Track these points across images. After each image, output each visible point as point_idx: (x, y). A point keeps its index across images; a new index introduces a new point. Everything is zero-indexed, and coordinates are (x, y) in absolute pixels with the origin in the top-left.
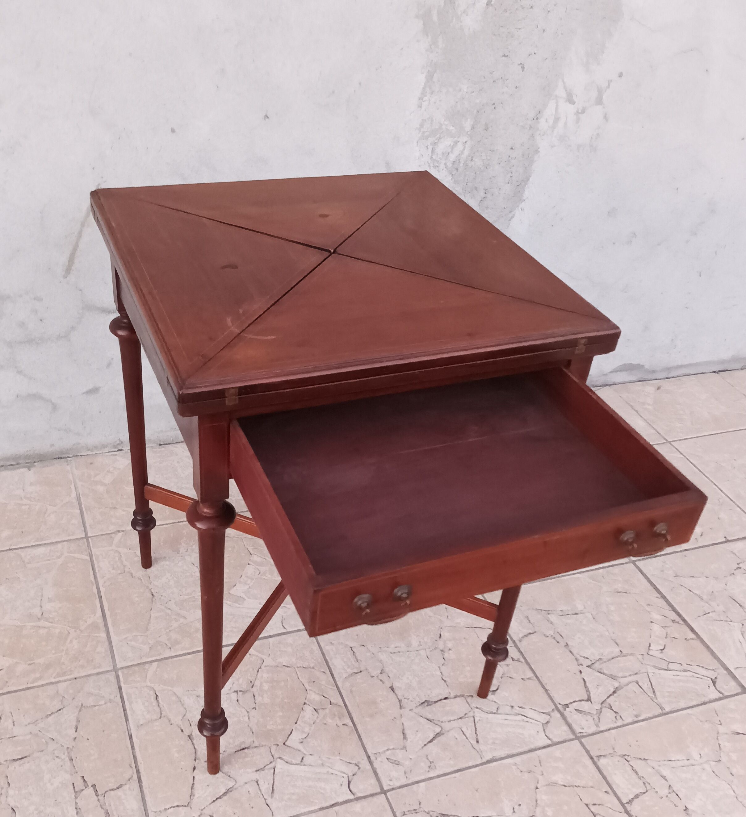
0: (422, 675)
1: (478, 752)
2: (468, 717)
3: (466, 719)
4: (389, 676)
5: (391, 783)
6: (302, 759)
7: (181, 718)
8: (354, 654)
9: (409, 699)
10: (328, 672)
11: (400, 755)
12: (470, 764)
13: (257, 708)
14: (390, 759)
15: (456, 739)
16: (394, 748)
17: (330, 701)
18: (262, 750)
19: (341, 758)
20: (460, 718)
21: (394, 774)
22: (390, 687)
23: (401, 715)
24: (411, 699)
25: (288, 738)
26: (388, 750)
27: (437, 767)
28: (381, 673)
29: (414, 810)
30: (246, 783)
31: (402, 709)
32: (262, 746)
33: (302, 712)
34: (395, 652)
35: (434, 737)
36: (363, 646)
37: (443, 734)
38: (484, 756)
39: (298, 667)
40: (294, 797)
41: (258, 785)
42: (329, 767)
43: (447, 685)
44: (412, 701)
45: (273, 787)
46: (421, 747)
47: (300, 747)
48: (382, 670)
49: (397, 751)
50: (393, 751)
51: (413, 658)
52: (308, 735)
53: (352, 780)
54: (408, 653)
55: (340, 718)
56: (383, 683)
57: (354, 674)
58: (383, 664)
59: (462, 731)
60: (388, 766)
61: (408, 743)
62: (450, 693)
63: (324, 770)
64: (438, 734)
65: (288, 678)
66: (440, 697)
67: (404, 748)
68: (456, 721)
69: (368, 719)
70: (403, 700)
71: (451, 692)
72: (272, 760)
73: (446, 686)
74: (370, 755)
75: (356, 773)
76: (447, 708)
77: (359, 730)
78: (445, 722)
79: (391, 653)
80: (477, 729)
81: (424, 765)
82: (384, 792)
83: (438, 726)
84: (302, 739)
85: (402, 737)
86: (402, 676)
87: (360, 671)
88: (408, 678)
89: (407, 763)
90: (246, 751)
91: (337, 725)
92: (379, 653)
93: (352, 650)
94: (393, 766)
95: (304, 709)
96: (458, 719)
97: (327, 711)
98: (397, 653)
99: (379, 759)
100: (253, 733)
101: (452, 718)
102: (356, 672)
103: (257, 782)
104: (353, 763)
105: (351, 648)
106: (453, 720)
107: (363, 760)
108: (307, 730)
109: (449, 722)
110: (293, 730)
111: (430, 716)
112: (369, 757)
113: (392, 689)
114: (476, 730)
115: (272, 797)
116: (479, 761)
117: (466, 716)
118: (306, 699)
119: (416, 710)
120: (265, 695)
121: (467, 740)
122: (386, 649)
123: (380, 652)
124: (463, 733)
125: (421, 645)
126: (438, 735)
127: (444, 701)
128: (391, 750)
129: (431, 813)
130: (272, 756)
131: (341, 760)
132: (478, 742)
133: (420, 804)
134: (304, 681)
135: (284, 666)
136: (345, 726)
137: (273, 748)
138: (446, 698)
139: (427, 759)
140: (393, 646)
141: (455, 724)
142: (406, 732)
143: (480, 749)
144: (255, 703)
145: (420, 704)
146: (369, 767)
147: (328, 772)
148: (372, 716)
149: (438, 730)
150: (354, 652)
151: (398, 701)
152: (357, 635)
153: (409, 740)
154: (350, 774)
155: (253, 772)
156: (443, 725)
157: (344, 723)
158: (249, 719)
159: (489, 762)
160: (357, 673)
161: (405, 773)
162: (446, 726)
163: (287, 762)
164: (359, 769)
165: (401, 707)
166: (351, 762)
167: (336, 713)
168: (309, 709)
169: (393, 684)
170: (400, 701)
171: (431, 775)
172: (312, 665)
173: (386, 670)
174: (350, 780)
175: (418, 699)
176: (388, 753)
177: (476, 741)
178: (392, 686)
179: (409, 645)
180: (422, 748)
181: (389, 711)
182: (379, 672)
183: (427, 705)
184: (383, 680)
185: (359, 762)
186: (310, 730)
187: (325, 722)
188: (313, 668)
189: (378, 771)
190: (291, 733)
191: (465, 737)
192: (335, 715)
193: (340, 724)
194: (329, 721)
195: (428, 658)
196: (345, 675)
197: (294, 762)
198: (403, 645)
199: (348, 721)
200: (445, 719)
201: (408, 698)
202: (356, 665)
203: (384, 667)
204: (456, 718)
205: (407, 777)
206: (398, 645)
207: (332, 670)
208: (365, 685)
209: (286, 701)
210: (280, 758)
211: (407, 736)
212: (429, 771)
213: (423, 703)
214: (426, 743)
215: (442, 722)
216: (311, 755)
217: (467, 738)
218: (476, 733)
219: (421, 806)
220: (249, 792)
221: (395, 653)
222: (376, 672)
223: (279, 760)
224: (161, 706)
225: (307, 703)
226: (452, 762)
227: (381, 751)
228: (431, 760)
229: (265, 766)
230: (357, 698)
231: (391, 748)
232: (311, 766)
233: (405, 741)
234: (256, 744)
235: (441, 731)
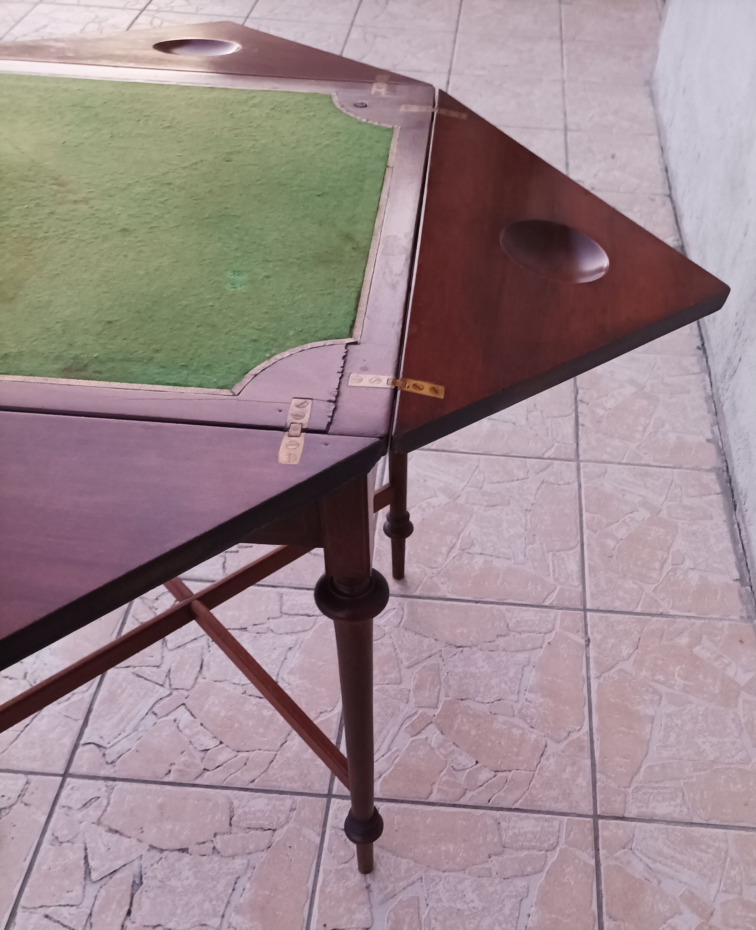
0: (181, 900)
1: (34, 908)
2: (86, 925)
3: (84, 922)
4: (204, 855)
5: (69, 787)
6: (155, 714)
7: (272, 628)
8: (262, 828)
9: (158, 863)
10: (251, 786)
11: (93, 813)
12: (27, 889)
13: (244, 695)
14: (97, 799)
15: (68, 892)
16: (105, 810)
17: (208, 770)
18: (190, 682)
19: (130, 751)
20: (90, 915)
21: (77, 795)
22: (188, 849)
23: (141, 842)
24: (155, 866)
25: (189, 710)
26: (108, 804)
27: (51, 846)
28: (214, 848)
29: (24, 795)
30: (163, 657)
31: (148, 847)
32: (194, 684)
33: (212, 736)
34: (237, 885)
35: (88, 865)
36: (269, 847)
37: (85, 878)
38: (24, 912)
39: (276, 755)
40: (119, 691)
41: (155, 666)
42: (129, 735)
43: (148, 926)
44: (152, 865)
45: (142, 677)
46: (87, 841)
47: (171, 717)
48: (219, 852)
49: (99, 813)
50: (103, 808)
51: (214, 902)
52: (180, 731)
53: (100, 750)
54: (226, 901)
55: (181, 771)
56: (200, 844)
57: (232, 815)
58: (225, 857)
59: (72, 906)
60: (91, 794)
61: (101, 830)
62: (133, 923)
63: (128, 730)
64: (90, 873)
65: (266, 739)
66: (135, 906)
67: (99, 823)
68: (91, 905)
69: (160, 801)
70: (161, 855)
71: (135, 925)
72: (173, 687)
73: (147, 924)
74: (117, 783)
75: (105, 758)
76: (114, 906)
77: (154, 787)
78: (99, 892)
79: (238, 878)
80: (62, 927)
81: (63, 834)
82: (66, 775)
83: (99, 878)
84: (179, 723)
85: (114, 827)
86: (194, 873)
87: (232, 823)
88: (187, 878)
89: (79, 815)
90: (198, 669)
91: (175, 764)
92: (245, 862)
93: (269, 829)
94: (86, 799)
95: (215, 739)
96: (91, 911)
97: (198, 761)
98: (234, 887)
99: (104, 789)
100: (216, 681)
101: (97, 903)
102: (234, 819)
103: (158, 667)
104: (117, 760)
105: (274, 830)
106: (94, 904)
107: (115, 772)
108: (187, 731)
109: (96, 896)
110: (195, 718)
111: (118, 876)
112: (114, 779)
113: (184, 850)
114: (62, 924)
115: (133, 673)
116: (22, 902)
117: (88, 925)
118: (227, 746)
119: (136, 864)
120: (255, 708)
121: (57, 904)
122: (249, 875)
123: (248, 864)
124: (68, 905)
125: (229, 927)
126: (88, 872)
127: (126, 908)
128: (107, 807)
129: (7, 811)
130: (177, 689)
131: (130, 749)
132: (47, 916)
133: (26, 805)
134: (251, 755)
135: (286, 742)
136: (167, 771)
137: (186, 693)
138: (129, 913)
139: (68, 841)
140: (248, 886)
141: (88, 902)
142: (117, 836)
143: (35, 913)
144: (250, 696)
145: (143, 873)
146: (102, 773)
147: (124, 731)
148: (161, 807)
149: (95, 876)
150: (265, 830)
151: (164, 848)
152: (290, 847)
153: (104, 833)
154: (107, 752)
155: (171, 667)
156: (97, 886)
157: (171, 773)
158: (234, 684)
159: (13, 914)
160: (231, 819)
161: (69, 808)
162: (91, 890)
163: (161, 699)
164: (107, 763)
165: (152, 847)
166: (121, 759)
167: (188, 770)
168: (211, 743)
169: (191, 855)
170: (162, 851)
171: (48, 835)
172: (270, 772)
173: (216, 858)
174: (101, 748)
175: (150, 874)
176: (105, 802)
177: (51, 915)
178: (188, 853)
179: (238, 911)
180: (85, 844)
181: (155, 830)
182: (218, 847)
183: (134, 882)
184: (202, 845)
185: (115, 766)
186: (185, 735)
187: (185, 753)
188: (265, 771)
189: (91, 782)
190: (193, 715)
191: (62, 903)
192: (189, 767)
193: (173, 768)
194: (183, 758)
195: (203, 925)
196: (236, 803)
197: (157, 706)
198: (242, 900)
199: (170, 778)
200: (103, 892)
201: (160, 863)
202: (244, 825)
203: (222, 856)
204: (96, 909)
205: (64, 807)
206: (246, 895)
207: (252, 793)
208: (208, 820)
209: (237, 725)
210: (170, 694)
211: (110, 834)
212: (53, 835)
213: (141, 879)
214: (88, 851)
215: (101, 887)
216: (155, 724)
217: (60, 906)
218: (58, 922)
219: (23, 805)
220: (152, 657)
221: (236, 883)
222: (219, 843)
223: (169, 692)
224: (295, 616)
225: (221, 746)
226: (44, 868)
227: (112, 796)
228: (64, 845)
229: (169, 679)
230: (196, 802)
231: (109, 809)
232: (143, 719)
233: (107, 828)
234: (200, 680)
235: (91, 880)
